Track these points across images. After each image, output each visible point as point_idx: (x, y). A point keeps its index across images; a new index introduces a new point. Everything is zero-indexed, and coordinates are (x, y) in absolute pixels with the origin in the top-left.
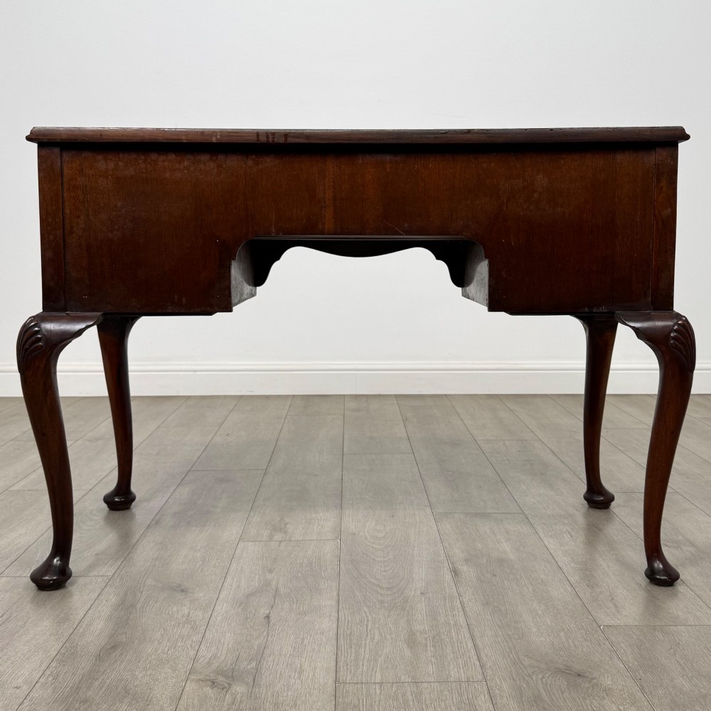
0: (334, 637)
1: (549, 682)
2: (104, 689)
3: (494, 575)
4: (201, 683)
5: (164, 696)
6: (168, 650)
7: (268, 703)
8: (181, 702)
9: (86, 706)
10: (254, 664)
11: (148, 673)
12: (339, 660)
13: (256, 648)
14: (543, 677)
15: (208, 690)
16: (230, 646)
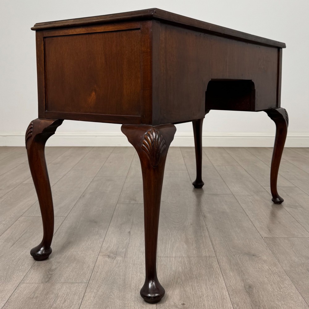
1: (241, 257)
2: (66, 258)
3: (221, 218)
4: (104, 256)
5: (90, 261)
6: (90, 244)
7: (131, 264)
8: (97, 263)
9: (59, 264)
10: (125, 250)
11: (83, 252)
13: (125, 244)
14: (239, 256)
15: (107, 259)
16: (115, 243)
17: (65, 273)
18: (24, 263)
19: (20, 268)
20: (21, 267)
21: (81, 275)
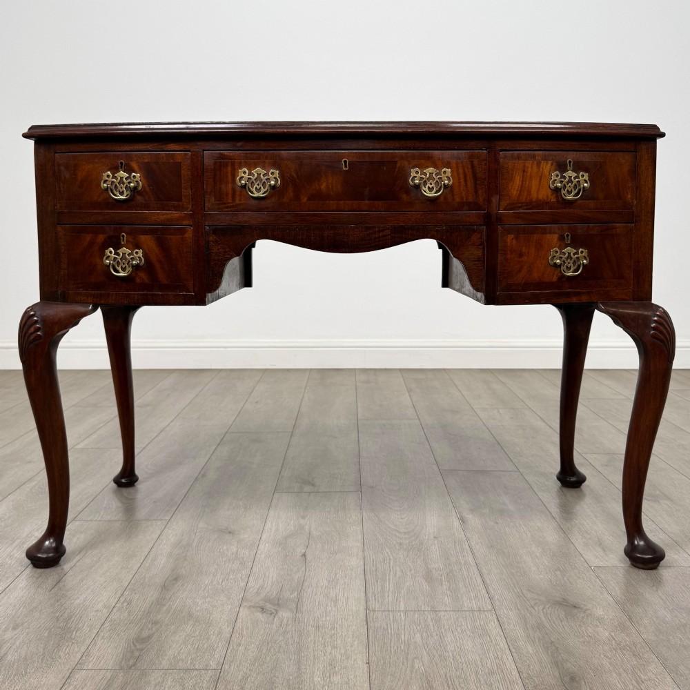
0: (362, 572)
1: (549, 612)
2: (171, 613)
4: (252, 609)
5: (222, 620)
6: (222, 582)
7: (310, 627)
8: (237, 625)
9: (157, 626)
10: (296, 593)
11: (207, 600)
12: (367, 592)
13: (296, 581)
14: (544, 608)
15: (259, 615)
16: (274, 579)
17: (170, 647)
18: (80, 625)
19: (73, 635)
20: (74, 632)
21: (204, 653)
